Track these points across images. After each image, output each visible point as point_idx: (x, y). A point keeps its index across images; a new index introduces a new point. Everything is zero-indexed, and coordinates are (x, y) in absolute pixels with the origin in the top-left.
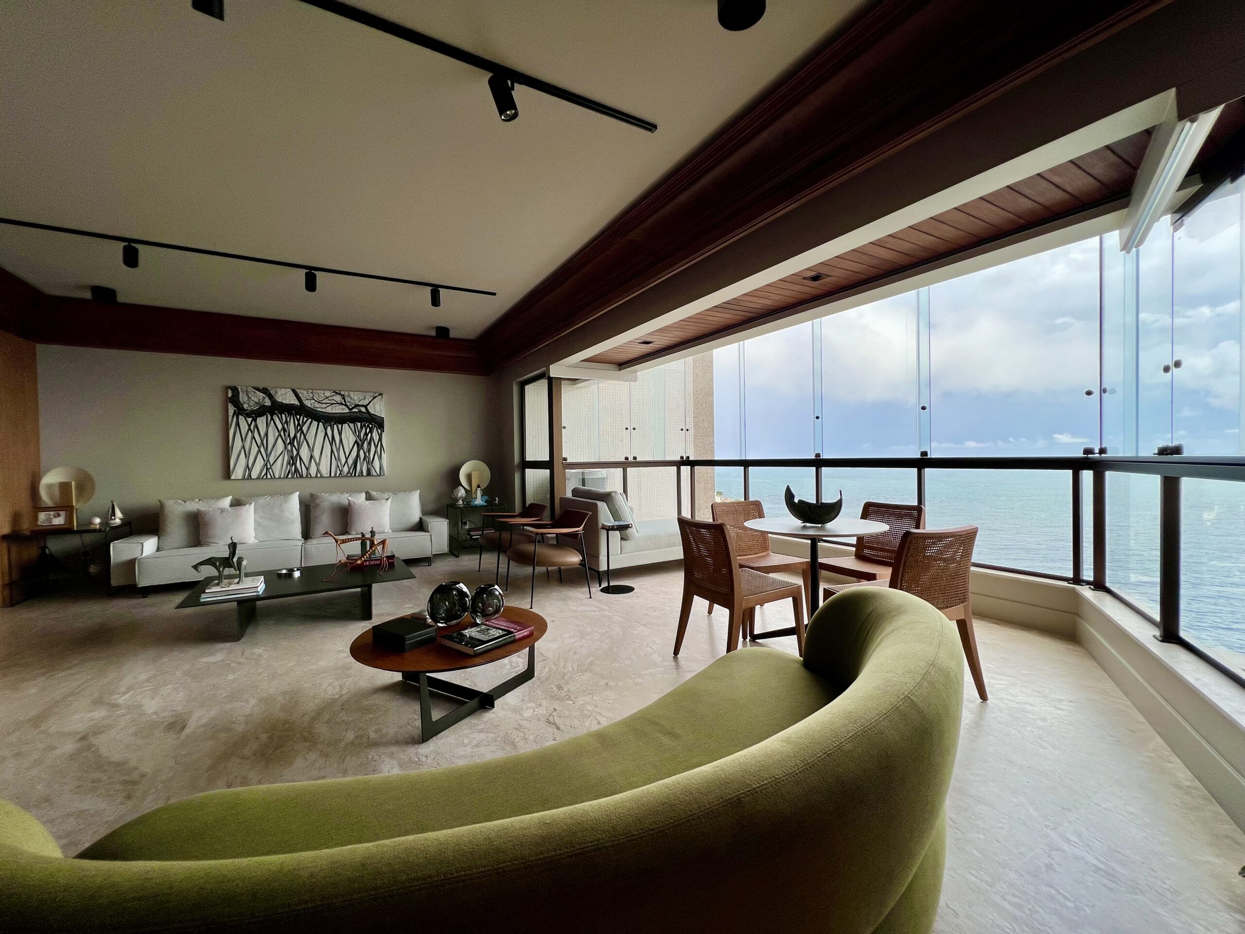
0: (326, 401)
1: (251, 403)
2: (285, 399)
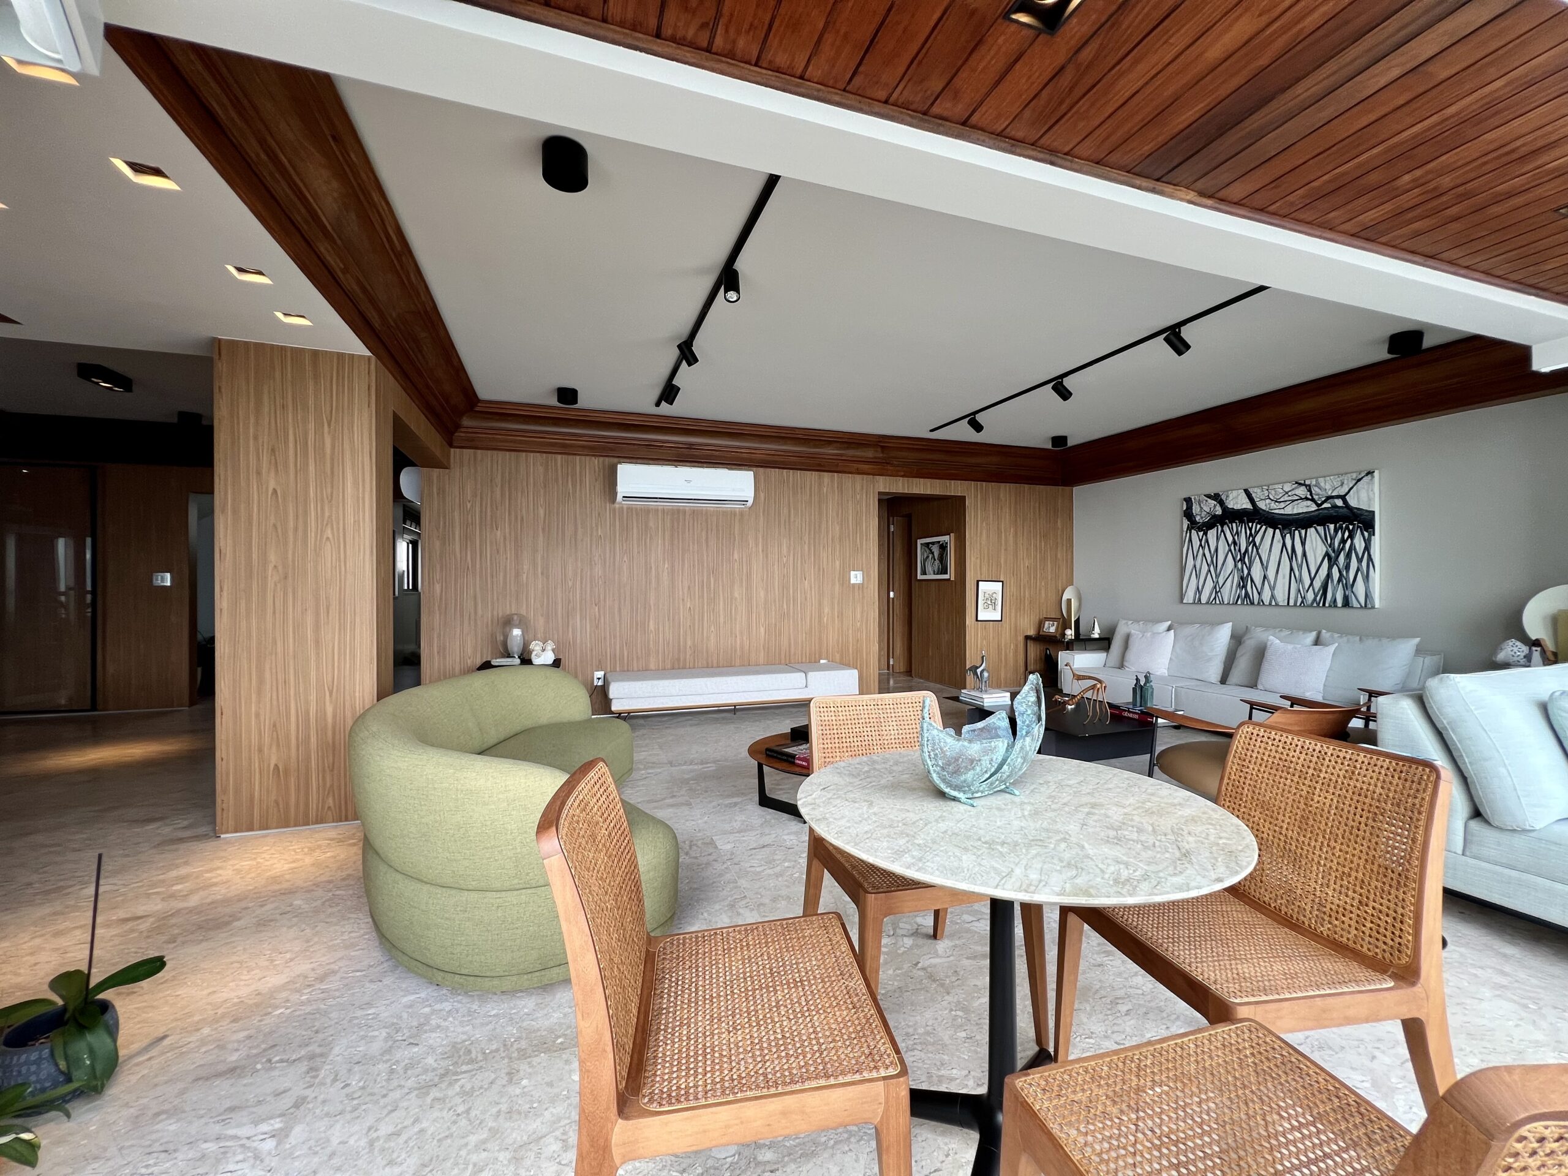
0: (1286, 498)
1: (1204, 514)
2: (1237, 503)
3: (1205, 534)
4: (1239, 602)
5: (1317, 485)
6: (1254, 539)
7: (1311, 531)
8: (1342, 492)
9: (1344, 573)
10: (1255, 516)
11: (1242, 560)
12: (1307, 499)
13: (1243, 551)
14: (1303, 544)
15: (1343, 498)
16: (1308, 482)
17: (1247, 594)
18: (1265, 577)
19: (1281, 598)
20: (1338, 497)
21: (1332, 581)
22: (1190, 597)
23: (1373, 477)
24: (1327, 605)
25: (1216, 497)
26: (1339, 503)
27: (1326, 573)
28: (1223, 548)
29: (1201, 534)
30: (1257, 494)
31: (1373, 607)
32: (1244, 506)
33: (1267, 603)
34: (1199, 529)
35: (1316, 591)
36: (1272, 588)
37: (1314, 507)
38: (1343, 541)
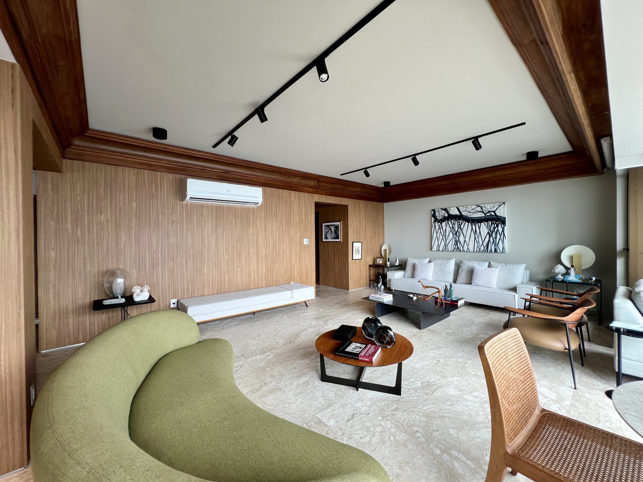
0: (473, 211)
1: (440, 216)
2: (454, 212)
3: (441, 224)
4: (455, 250)
5: (485, 207)
6: (460, 227)
7: (482, 224)
8: (494, 210)
9: (495, 240)
10: (460, 217)
11: (456, 234)
12: (481, 212)
13: (456, 231)
14: (479, 229)
15: (494, 212)
16: (481, 206)
17: (458, 247)
18: (465, 241)
19: (471, 249)
20: (492, 211)
21: (490, 243)
22: (435, 248)
23: (505, 205)
24: (488, 252)
25: (445, 210)
26: (493, 214)
27: (488, 239)
28: (448, 230)
29: (439, 224)
30: (461, 209)
31: (505, 252)
32: (456, 214)
33: (466, 251)
34: (439, 222)
35: (484, 246)
36: (468, 245)
37: (483, 215)
38: (494, 228)
